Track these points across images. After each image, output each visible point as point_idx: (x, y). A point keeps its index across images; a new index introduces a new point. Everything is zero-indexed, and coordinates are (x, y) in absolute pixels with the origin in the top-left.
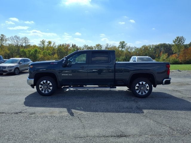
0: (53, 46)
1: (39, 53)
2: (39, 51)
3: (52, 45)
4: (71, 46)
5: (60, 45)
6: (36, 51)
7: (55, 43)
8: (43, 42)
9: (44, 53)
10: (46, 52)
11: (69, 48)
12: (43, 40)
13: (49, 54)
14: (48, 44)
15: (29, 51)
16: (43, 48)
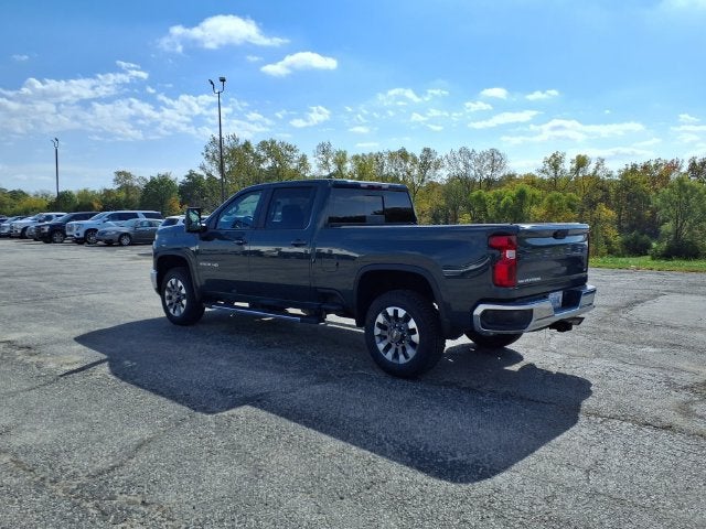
0: (595, 172)
1: (532, 203)
2: (534, 196)
3: (590, 169)
4: (685, 169)
5: (634, 169)
6: (522, 195)
7: (602, 161)
8: (555, 162)
9: (551, 201)
10: (558, 198)
11: (674, 176)
12: (554, 156)
13: (570, 206)
14: (574, 165)
15: (499, 198)
16: (553, 184)
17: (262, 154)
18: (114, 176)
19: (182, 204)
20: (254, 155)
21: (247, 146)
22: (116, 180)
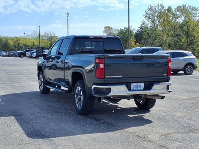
17: (178, 13)
18: (104, 29)
19: (136, 42)
20: (173, 14)
21: (169, 9)
22: (105, 31)
